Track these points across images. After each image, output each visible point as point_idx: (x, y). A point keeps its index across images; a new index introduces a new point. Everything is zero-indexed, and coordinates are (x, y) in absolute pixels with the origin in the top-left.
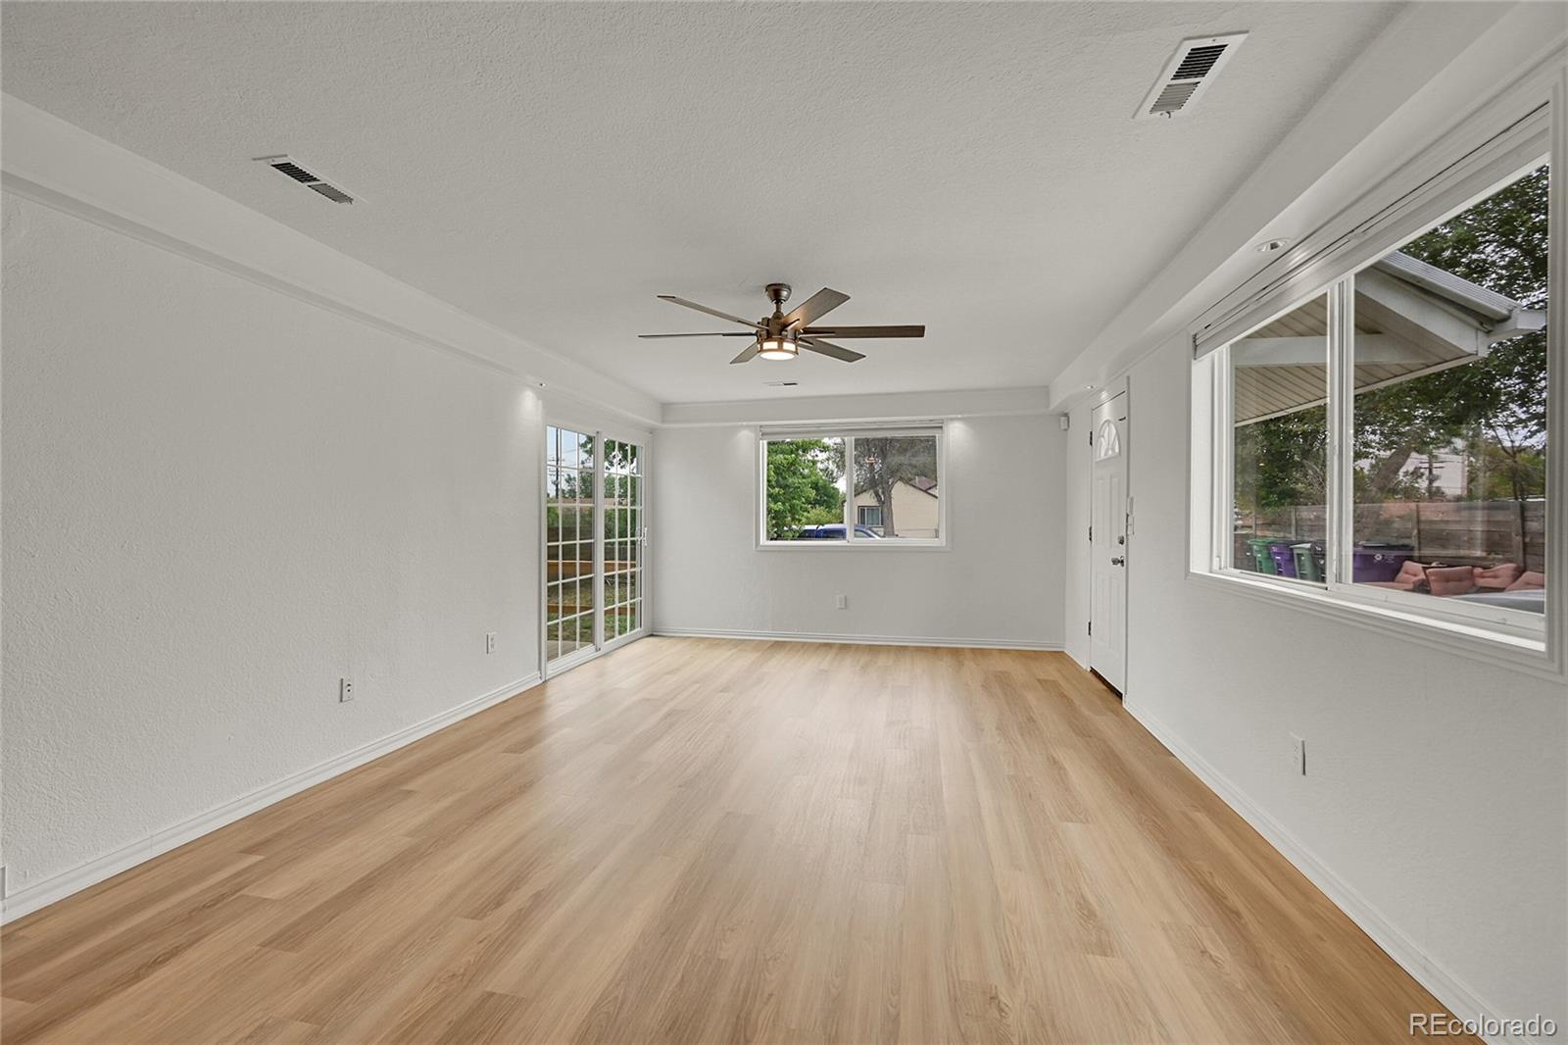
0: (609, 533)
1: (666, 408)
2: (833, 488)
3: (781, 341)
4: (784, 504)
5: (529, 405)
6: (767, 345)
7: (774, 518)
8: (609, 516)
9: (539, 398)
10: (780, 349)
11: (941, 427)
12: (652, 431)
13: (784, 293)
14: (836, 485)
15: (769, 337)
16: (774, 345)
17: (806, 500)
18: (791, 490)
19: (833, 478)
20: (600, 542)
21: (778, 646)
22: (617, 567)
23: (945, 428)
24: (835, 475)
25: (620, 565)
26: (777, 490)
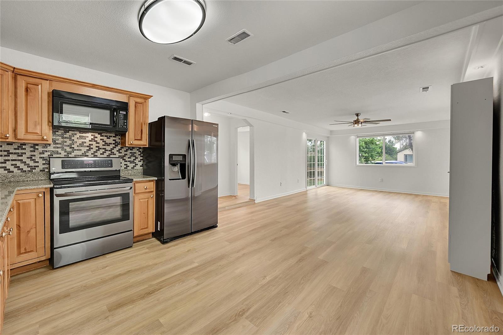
0: (318, 161)
1: (331, 132)
2: (394, 148)
3: (358, 124)
4: (368, 154)
5: (304, 136)
6: (355, 125)
7: (365, 158)
8: (318, 157)
9: (306, 134)
10: (358, 126)
11: (414, 133)
12: (328, 137)
13: (359, 115)
14: (395, 146)
15: (356, 124)
16: (357, 125)
17: (377, 152)
18: (371, 149)
19: (393, 144)
20: (316, 163)
21: (361, 190)
22: (312, 169)
23: (415, 133)
24: (394, 142)
25: (313, 169)
26: (366, 149)
